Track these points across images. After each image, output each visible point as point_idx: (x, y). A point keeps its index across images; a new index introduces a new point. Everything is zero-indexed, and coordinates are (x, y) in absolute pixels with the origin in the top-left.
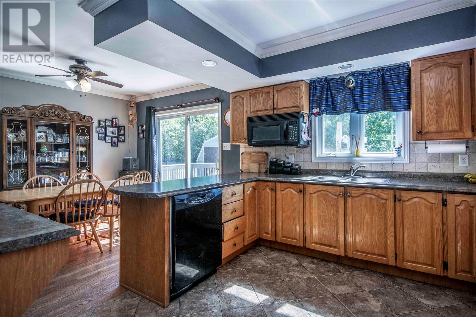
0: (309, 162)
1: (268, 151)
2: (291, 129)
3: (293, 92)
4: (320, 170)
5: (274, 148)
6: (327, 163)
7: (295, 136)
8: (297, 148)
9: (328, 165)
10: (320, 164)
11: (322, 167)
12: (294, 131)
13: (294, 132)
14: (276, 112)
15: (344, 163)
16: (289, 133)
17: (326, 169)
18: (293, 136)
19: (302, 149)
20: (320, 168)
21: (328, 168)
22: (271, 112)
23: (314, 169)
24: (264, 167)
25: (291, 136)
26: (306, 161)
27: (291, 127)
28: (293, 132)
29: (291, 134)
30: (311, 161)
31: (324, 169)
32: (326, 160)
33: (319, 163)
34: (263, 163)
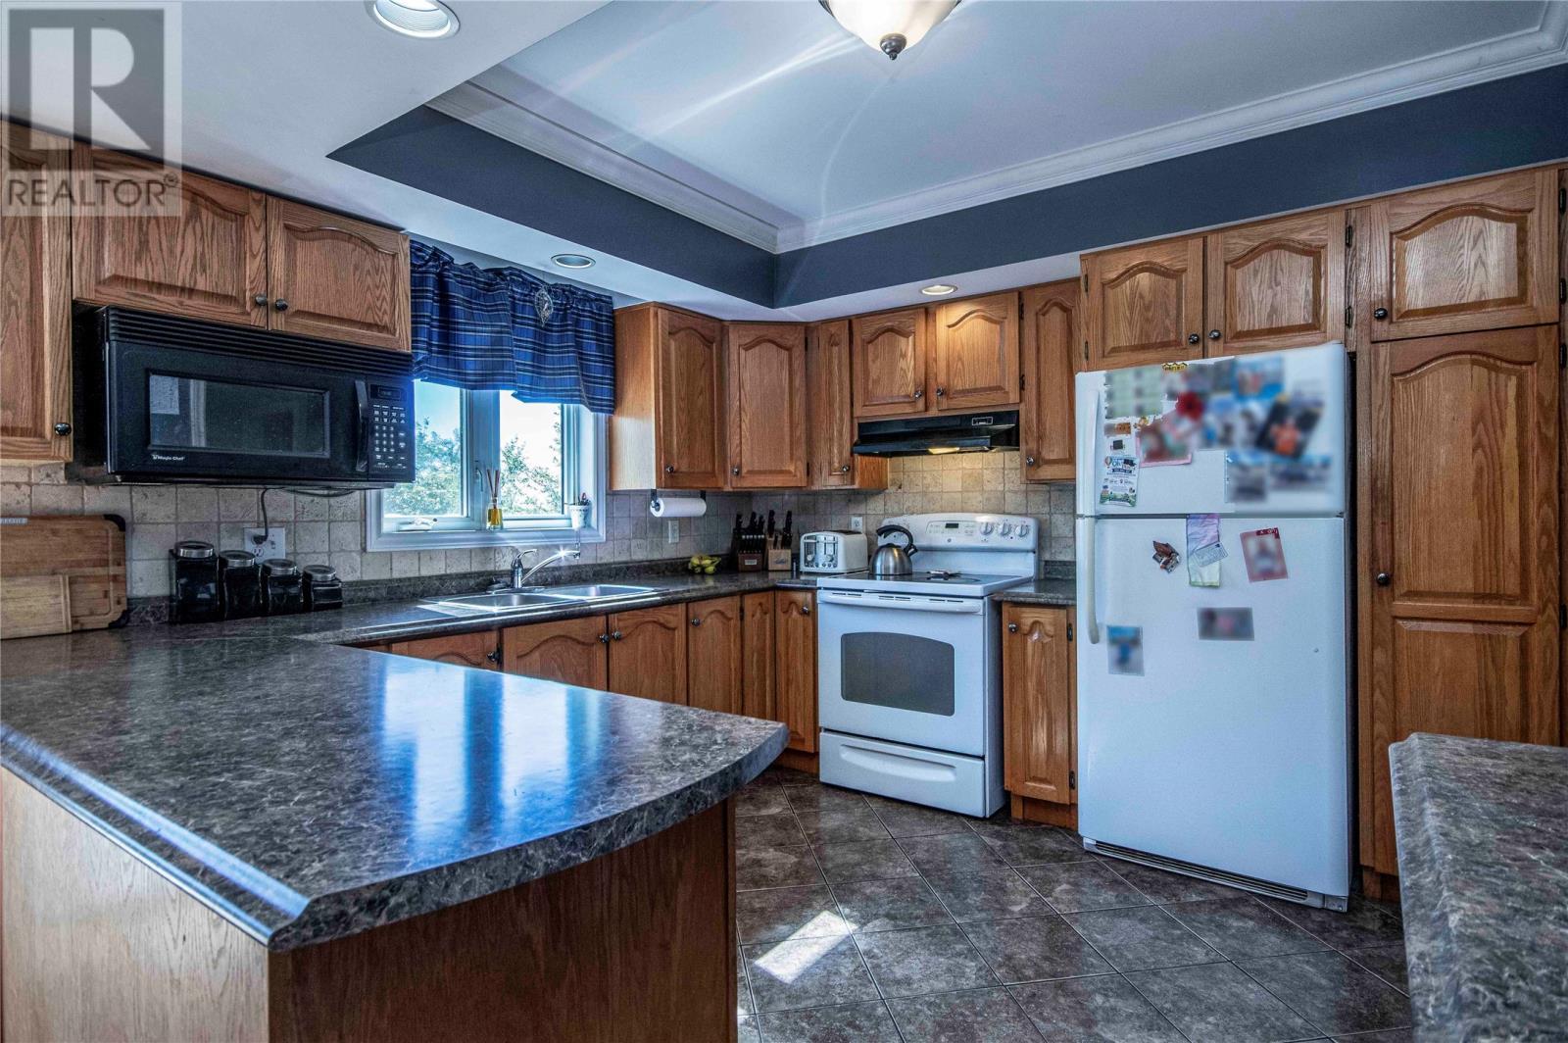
0: (354, 554)
1: (127, 505)
2: (382, 417)
3: (368, 265)
4: (400, 580)
5: (169, 491)
6: (419, 552)
7: (396, 446)
8: (301, 497)
9: (425, 559)
10: (395, 556)
11: (403, 569)
12: (394, 425)
13: (396, 434)
14: (278, 323)
15: (471, 551)
16: (373, 431)
17: (417, 575)
18: (388, 447)
19: (325, 500)
20: (396, 575)
21: (425, 573)
22: (256, 319)
23: (376, 577)
24: (106, 594)
25: (381, 446)
26: (342, 550)
27: (381, 411)
28: (388, 432)
29: (381, 439)
30: (364, 550)
31: (411, 575)
32: (418, 542)
33: (391, 553)
34: (100, 571)
